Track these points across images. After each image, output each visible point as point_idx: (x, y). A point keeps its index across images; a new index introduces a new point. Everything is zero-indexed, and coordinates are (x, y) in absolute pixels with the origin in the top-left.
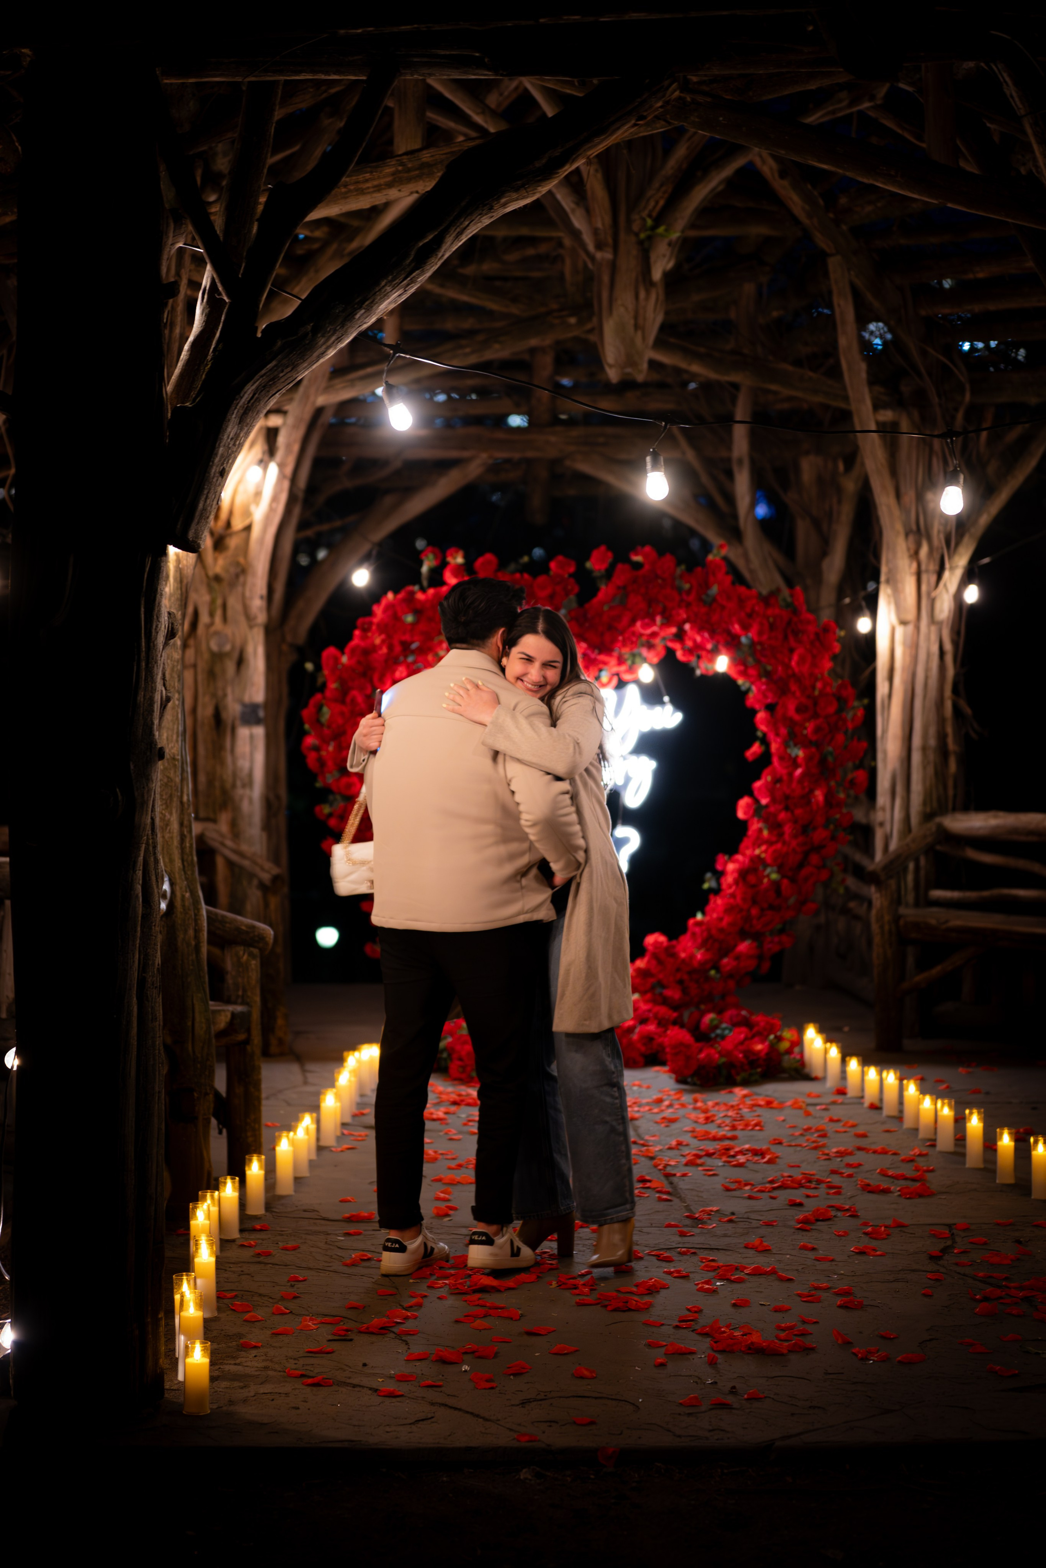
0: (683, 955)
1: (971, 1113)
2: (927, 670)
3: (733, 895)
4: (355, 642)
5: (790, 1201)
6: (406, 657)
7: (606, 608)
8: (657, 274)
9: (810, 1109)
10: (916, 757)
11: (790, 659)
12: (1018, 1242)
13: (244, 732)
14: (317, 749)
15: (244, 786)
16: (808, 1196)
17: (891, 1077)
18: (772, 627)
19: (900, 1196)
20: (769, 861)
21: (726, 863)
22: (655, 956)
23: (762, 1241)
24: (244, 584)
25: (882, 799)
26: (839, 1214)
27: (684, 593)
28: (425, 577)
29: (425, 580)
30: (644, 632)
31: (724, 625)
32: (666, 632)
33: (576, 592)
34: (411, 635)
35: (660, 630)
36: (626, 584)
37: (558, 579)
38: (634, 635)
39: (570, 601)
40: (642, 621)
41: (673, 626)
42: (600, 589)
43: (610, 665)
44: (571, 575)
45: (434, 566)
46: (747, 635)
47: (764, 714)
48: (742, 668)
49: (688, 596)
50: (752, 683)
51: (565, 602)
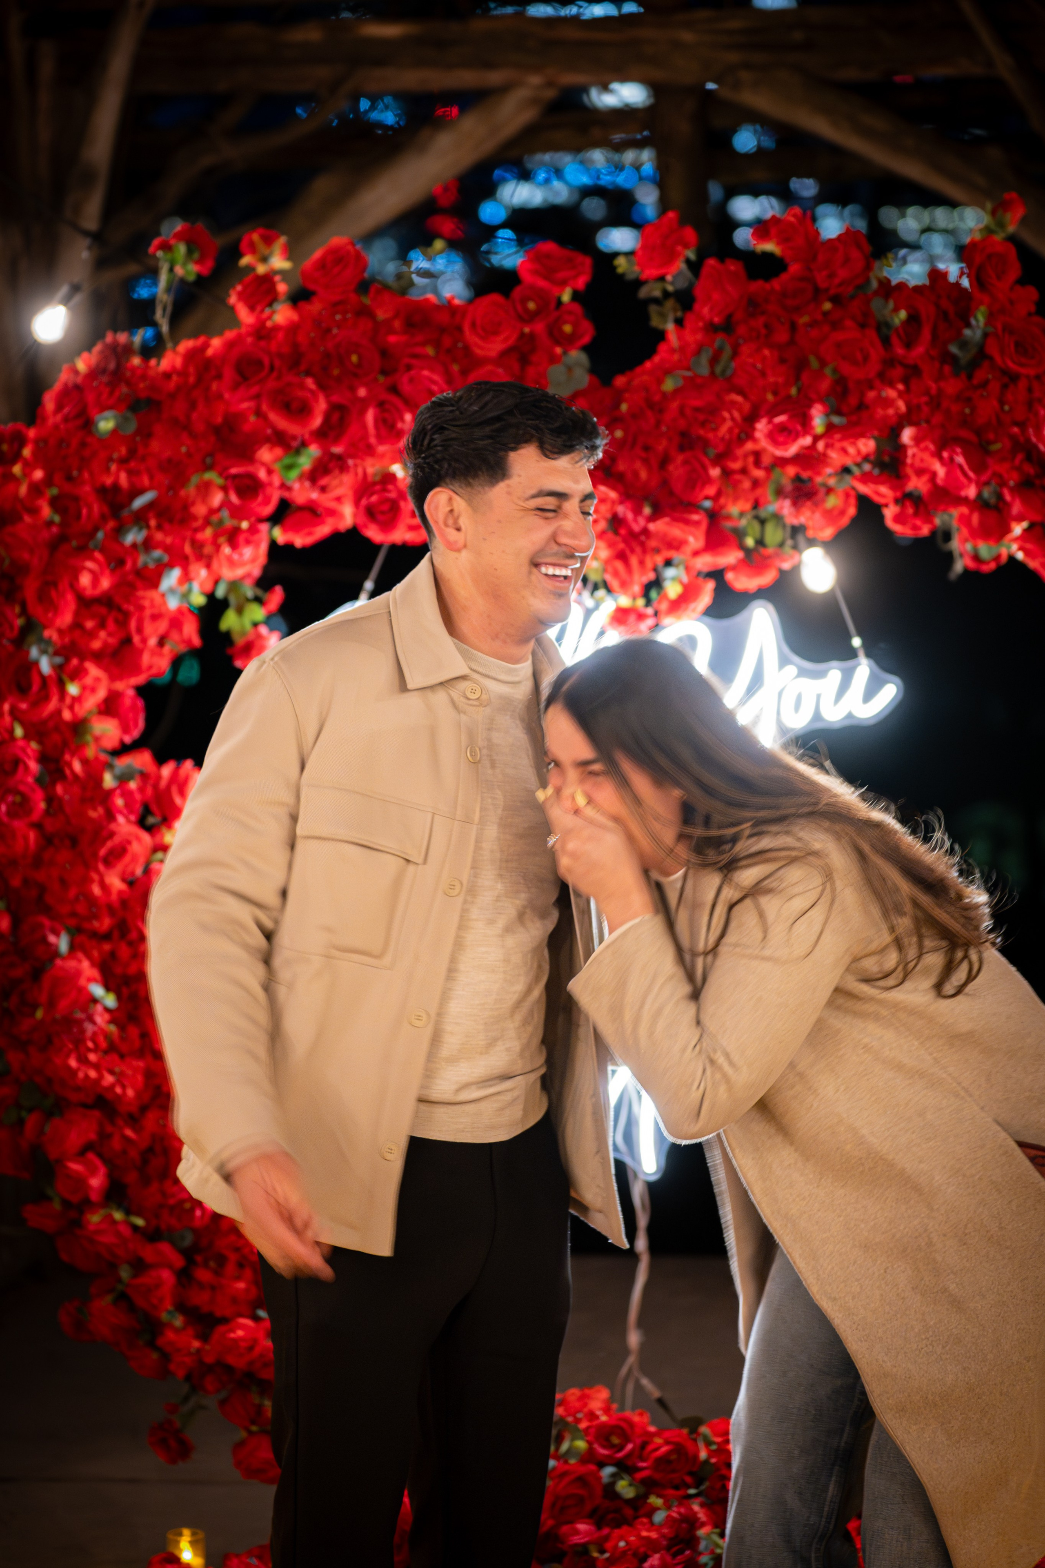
6: (119, 531)
27: (895, 340)
28: (164, 309)
29: (163, 316)
30: (779, 453)
31: (1016, 429)
32: (844, 451)
33: (586, 339)
34: (130, 473)
35: (827, 446)
36: (729, 317)
37: (531, 305)
38: (757, 464)
39: (570, 369)
40: (770, 422)
41: (863, 435)
42: (661, 335)
43: (688, 550)
44: (576, 296)
45: (192, 278)
49: (909, 345)
51: (556, 373)
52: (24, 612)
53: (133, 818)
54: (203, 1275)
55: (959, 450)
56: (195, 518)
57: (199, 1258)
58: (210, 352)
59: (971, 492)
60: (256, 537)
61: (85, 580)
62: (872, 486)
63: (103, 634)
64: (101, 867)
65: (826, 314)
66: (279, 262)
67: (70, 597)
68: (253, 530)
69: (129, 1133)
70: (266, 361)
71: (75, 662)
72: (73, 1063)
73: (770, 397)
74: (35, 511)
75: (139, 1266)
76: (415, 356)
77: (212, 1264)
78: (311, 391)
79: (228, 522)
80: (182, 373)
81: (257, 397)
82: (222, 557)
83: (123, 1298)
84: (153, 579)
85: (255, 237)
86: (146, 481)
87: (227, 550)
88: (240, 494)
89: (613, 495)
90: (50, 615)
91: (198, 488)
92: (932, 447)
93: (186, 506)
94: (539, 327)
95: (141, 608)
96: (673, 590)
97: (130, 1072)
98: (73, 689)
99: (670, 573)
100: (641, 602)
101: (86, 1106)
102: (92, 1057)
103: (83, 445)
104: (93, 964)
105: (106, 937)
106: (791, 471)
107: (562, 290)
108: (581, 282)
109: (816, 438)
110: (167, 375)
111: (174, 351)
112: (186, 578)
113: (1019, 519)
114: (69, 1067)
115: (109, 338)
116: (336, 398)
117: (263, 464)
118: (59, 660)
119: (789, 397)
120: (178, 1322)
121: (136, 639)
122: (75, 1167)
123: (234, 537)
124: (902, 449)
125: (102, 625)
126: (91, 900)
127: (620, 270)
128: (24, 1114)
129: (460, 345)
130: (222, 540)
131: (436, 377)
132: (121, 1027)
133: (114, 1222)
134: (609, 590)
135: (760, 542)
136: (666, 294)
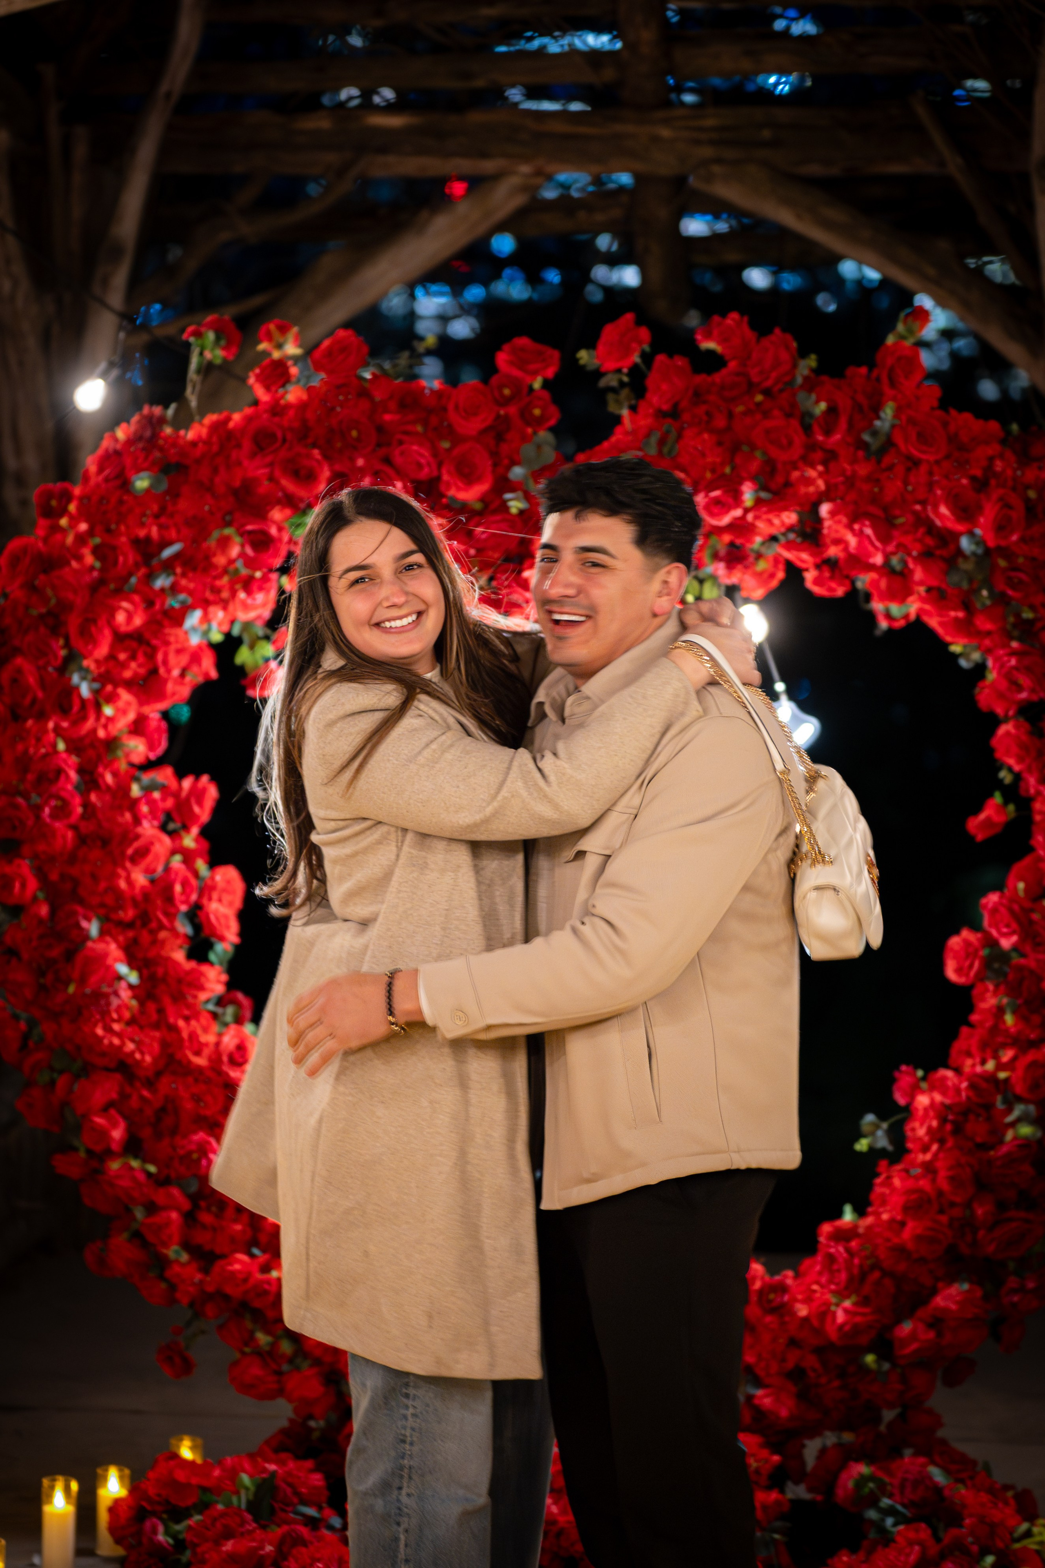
0: (803, 1311)
3: (929, 1168)
6: (150, 577)
18: (1032, 511)
20: (1019, 1089)
21: (915, 1090)
27: (816, 428)
28: (194, 387)
29: (193, 393)
30: (714, 522)
31: (918, 507)
32: (770, 522)
33: (552, 422)
34: (161, 527)
35: (756, 517)
36: (676, 406)
37: (506, 391)
39: (539, 447)
40: (706, 496)
41: (786, 509)
42: (618, 419)
44: (546, 384)
45: (218, 361)
46: (971, 534)
47: (1016, 727)
48: (960, 614)
49: (828, 433)
50: (987, 651)
51: (527, 450)
52: (67, 645)
53: (156, 823)
54: (206, 1218)
55: (867, 523)
56: (215, 567)
57: (203, 1204)
58: (231, 425)
59: (878, 559)
60: (267, 585)
61: (121, 617)
62: (795, 553)
63: (133, 665)
64: (128, 865)
65: (759, 404)
66: (291, 349)
67: (107, 632)
68: (265, 579)
69: (146, 1093)
70: (279, 434)
71: (109, 688)
72: (100, 1031)
73: (708, 475)
74: (80, 558)
75: (151, 1208)
76: (407, 433)
77: (214, 1209)
78: (317, 460)
79: (244, 571)
80: (207, 442)
81: (271, 465)
82: (237, 600)
83: (137, 1235)
84: (178, 618)
85: (272, 327)
86: (174, 534)
87: (242, 595)
88: (255, 546)
90: (90, 647)
91: (219, 541)
92: (844, 520)
93: (208, 557)
94: (513, 410)
95: (168, 644)
97: (147, 1040)
98: (108, 711)
101: (107, 1069)
102: (116, 1027)
103: (121, 502)
104: (120, 946)
105: (130, 925)
106: (727, 538)
107: (534, 379)
108: (551, 372)
109: (747, 511)
110: (194, 444)
111: (201, 424)
112: (206, 619)
114: (96, 1036)
115: (146, 410)
116: (338, 467)
117: (274, 522)
118: (96, 685)
119: (724, 475)
120: (184, 1257)
121: (162, 671)
122: (99, 1120)
123: (249, 585)
124: (819, 521)
125: (133, 657)
126: (118, 894)
127: (582, 362)
128: (55, 1075)
129: (445, 424)
130: (238, 586)
131: (422, 451)
132: (142, 1003)
133: (131, 1169)
136: (622, 384)
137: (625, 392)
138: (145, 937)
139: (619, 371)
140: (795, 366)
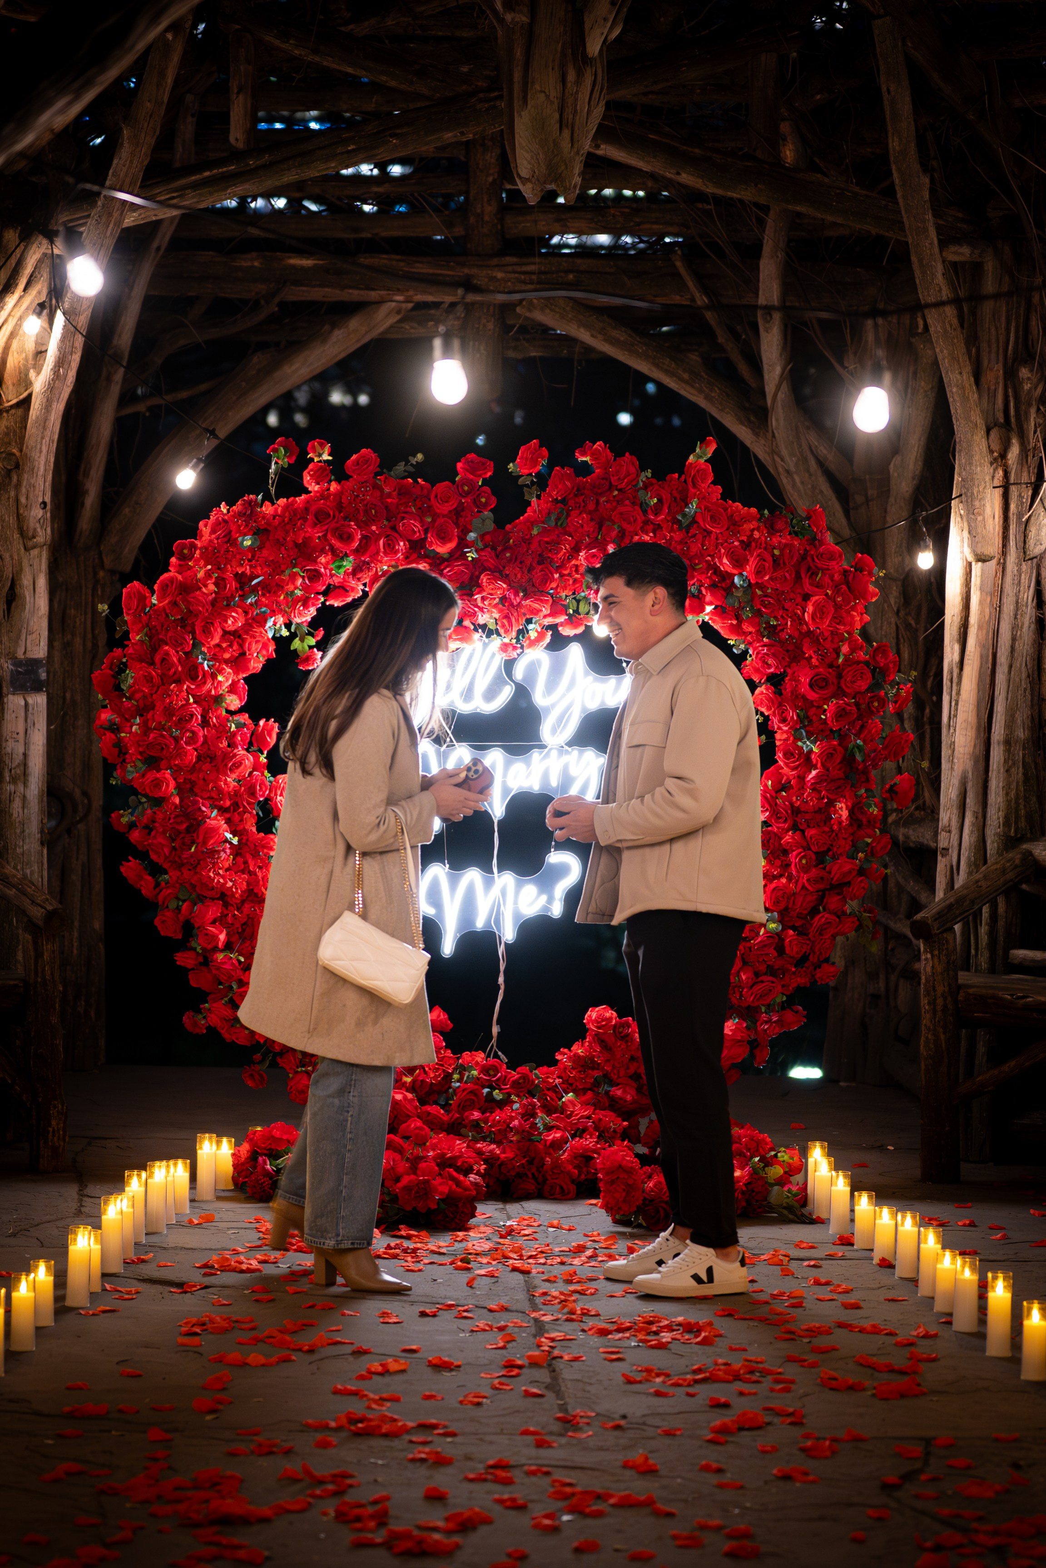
1: (995, 1278)
2: (1015, 627)
4: (172, 573)
5: (712, 1399)
6: (243, 597)
7: (535, 532)
8: (594, 47)
9: (794, 1265)
10: (997, 754)
11: (804, 611)
12: (1016, 1466)
13: (15, 701)
14: (115, 729)
15: (14, 780)
16: (742, 1394)
17: (908, 1224)
18: (777, 562)
19: (874, 1395)
22: (600, 1039)
23: (647, 1459)
24: (18, 485)
25: (947, 815)
26: (777, 1420)
27: (649, 511)
29: (272, 485)
31: (709, 558)
33: (492, 506)
34: (251, 566)
36: (566, 496)
37: (466, 488)
38: (577, 571)
39: (484, 521)
40: (585, 552)
42: (529, 503)
43: (542, 614)
44: (486, 482)
45: (286, 466)
46: (741, 574)
47: (767, 689)
48: (734, 622)
49: (656, 515)
50: (750, 644)
51: (476, 522)
52: (194, 638)
53: (244, 747)
56: (286, 592)
58: (296, 506)
60: (315, 602)
61: (229, 622)
63: (231, 650)
64: (227, 773)
65: (614, 497)
66: (326, 457)
67: (219, 630)
68: (314, 598)
70: (329, 512)
71: (218, 664)
72: (211, 875)
73: (586, 539)
74: (206, 586)
76: (406, 513)
78: (353, 528)
80: (282, 516)
81: (325, 531)
84: (261, 621)
85: (315, 444)
86: (259, 571)
88: (311, 579)
89: (505, 586)
90: (208, 639)
91: (290, 575)
93: (280, 585)
94: (468, 499)
95: (254, 637)
96: (533, 635)
97: (238, 880)
98: (220, 678)
99: (530, 627)
100: (514, 641)
101: (217, 897)
102: (221, 872)
104: (226, 822)
105: (229, 809)
107: (480, 479)
108: (488, 475)
110: (274, 517)
111: (276, 503)
112: (278, 622)
113: (710, 604)
114: (208, 877)
115: (246, 497)
116: (364, 532)
117: (321, 564)
118: (211, 663)
119: (595, 539)
121: (247, 653)
122: (211, 929)
123: (303, 602)
125: (231, 645)
126: (219, 790)
127: (508, 469)
128: (181, 903)
130: (297, 603)
131: (416, 524)
132: (237, 857)
133: (230, 959)
134: (499, 635)
135: (576, 611)
136: (532, 481)
137: (534, 487)
138: (236, 817)
139: (531, 474)
140: (638, 476)
